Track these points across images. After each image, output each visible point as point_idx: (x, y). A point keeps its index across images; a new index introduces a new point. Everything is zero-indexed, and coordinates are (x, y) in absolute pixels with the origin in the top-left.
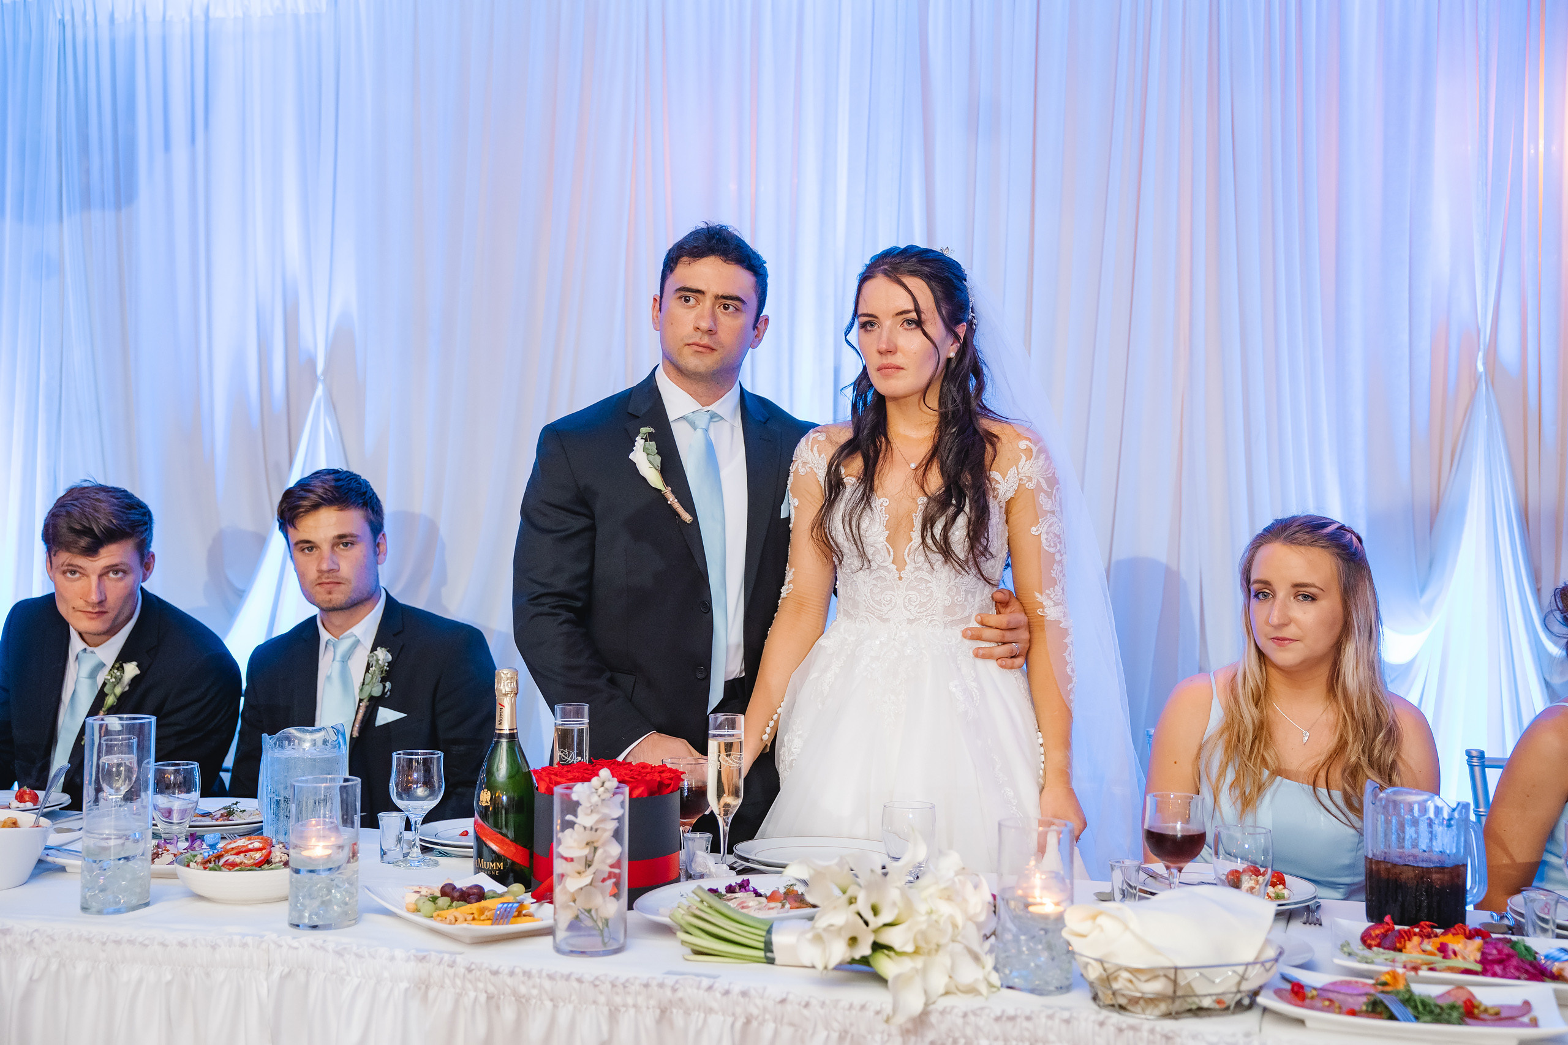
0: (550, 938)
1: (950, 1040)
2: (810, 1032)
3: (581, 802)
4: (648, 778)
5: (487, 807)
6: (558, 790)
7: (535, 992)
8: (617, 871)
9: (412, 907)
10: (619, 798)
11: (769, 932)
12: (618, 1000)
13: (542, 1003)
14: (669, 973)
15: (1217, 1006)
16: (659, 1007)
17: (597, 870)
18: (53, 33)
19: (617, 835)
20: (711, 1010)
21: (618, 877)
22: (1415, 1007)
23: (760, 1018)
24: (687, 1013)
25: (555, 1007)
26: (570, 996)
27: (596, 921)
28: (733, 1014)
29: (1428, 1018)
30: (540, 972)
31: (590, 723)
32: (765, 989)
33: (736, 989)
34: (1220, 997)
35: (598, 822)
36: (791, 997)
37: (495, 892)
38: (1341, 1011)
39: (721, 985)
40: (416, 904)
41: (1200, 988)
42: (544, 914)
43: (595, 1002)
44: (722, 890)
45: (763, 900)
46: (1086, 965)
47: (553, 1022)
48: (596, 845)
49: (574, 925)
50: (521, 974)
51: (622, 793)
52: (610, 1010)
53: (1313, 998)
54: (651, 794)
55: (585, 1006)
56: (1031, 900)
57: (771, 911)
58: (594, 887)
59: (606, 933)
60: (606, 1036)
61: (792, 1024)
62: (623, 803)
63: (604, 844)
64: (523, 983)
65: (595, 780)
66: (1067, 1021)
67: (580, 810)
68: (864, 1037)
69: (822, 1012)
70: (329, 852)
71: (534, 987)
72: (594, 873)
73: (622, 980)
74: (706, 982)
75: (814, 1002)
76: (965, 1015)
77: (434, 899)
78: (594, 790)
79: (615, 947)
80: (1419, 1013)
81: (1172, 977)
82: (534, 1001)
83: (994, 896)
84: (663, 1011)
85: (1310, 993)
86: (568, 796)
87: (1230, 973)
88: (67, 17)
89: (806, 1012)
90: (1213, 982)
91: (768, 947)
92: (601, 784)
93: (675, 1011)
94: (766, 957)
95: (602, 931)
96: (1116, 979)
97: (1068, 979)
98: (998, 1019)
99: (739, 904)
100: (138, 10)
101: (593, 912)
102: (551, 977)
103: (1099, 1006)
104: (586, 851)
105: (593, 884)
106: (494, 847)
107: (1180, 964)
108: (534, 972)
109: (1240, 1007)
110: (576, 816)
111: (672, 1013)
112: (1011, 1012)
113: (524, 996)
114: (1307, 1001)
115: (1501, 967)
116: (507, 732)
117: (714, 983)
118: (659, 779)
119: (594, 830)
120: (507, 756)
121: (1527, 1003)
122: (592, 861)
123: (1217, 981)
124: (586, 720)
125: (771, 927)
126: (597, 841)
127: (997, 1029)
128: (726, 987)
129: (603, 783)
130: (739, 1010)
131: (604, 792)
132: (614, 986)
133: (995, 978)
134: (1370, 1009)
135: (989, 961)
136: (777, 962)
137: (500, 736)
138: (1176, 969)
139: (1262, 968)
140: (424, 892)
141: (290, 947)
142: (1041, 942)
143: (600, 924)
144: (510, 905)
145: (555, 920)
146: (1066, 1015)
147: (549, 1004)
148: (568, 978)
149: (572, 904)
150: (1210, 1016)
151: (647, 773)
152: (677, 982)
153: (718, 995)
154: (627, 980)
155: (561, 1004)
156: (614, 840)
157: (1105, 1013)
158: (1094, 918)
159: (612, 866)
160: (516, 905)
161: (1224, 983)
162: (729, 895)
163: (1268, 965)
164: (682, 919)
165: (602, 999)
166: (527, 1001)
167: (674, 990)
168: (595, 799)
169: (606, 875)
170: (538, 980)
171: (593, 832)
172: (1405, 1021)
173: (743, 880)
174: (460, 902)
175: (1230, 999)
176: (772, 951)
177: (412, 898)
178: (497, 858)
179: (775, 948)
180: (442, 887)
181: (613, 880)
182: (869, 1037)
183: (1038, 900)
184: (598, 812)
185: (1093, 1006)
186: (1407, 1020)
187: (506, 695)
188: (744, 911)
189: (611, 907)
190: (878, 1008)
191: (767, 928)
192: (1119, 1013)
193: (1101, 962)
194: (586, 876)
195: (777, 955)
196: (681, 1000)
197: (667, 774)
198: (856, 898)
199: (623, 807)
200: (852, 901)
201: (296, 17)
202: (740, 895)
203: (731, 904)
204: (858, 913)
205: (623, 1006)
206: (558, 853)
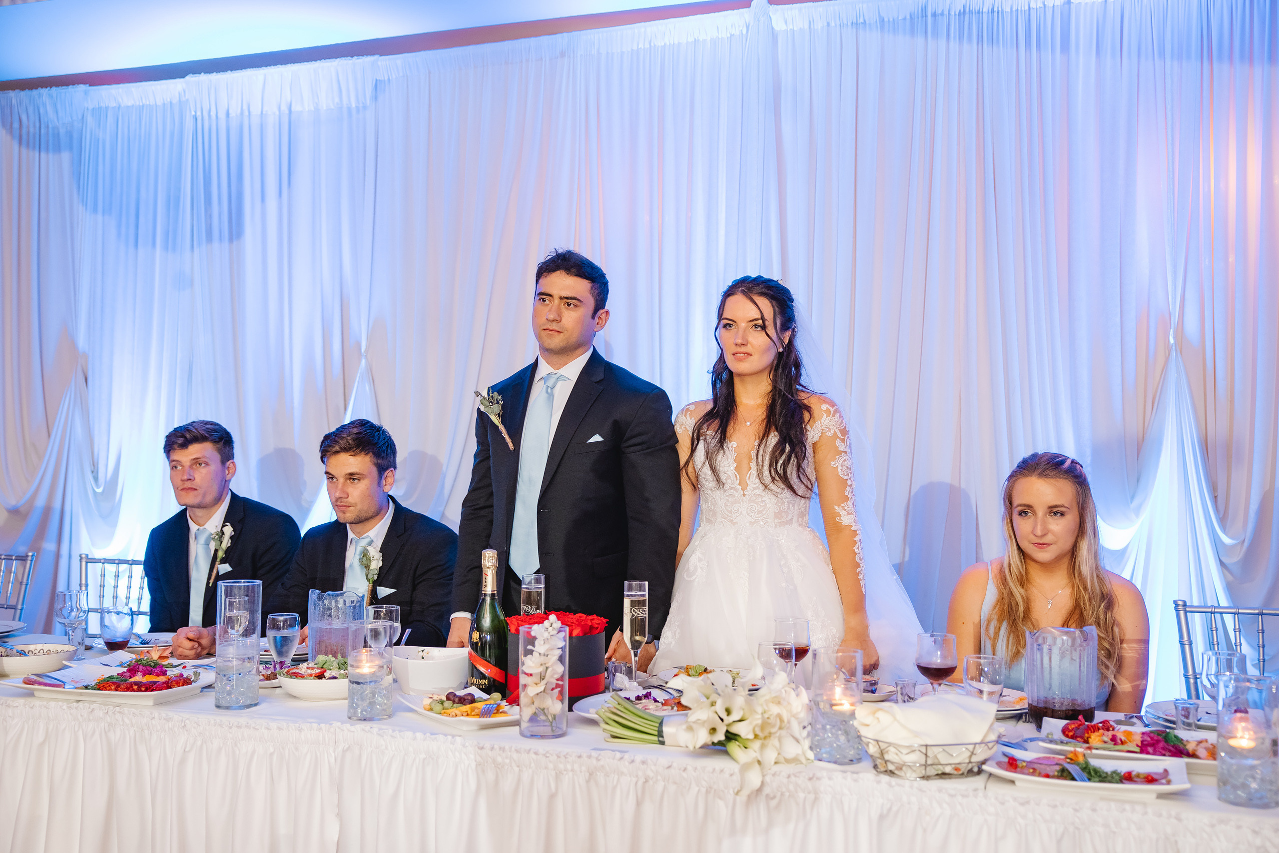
0: (518, 727)
1: (779, 793)
2: (687, 787)
3: (537, 637)
4: (582, 623)
5: (477, 643)
6: (522, 629)
7: (507, 761)
8: (561, 683)
9: (428, 707)
10: (562, 634)
11: (661, 724)
12: (561, 766)
13: (512, 768)
14: (594, 749)
15: (955, 772)
16: (588, 771)
17: (548, 682)
18: (189, 124)
19: (561, 659)
20: (622, 773)
21: (562, 687)
22: (1089, 773)
23: (654, 778)
24: (607, 775)
25: (520, 771)
26: (530, 763)
27: (547, 716)
28: (637, 776)
29: (1097, 779)
30: (510, 748)
31: (545, 588)
34: (958, 766)
35: (547, 650)
37: (482, 698)
38: (1040, 775)
39: (628, 757)
40: (430, 705)
41: (943, 759)
42: (512, 712)
43: (546, 768)
44: (633, 698)
45: (660, 704)
46: (867, 744)
47: (519, 780)
48: (547, 665)
49: (533, 719)
51: (565, 631)
52: (556, 773)
53: (1022, 767)
54: (585, 634)
55: (540, 770)
56: (834, 702)
57: (664, 711)
58: (546, 693)
59: (554, 724)
60: (553, 789)
61: (675, 783)
62: (565, 638)
63: (552, 665)
64: (500, 755)
65: (546, 623)
67: (537, 642)
68: (722, 791)
69: (695, 775)
70: (373, 670)
71: (506, 757)
72: (546, 684)
74: (618, 755)
75: (690, 768)
76: (789, 777)
77: (442, 702)
78: (546, 629)
80: (1091, 776)
81: (924, 752)
82: (507, 767)
84: (590, 774)
85: (1020, 764)
86: (529, 633)
87: (964, 749)
88: (199, 113)
89: (684, 775)
90: (952, 756)
91: (660, 734)
92: (550, 625)
93: (598, 774)
94: (659, 741)
95: (551, 723)
96: (887, 752)
97: (859, 754)
99: (643, 707)
100: (245, 107)
101: (546, 711)
102: (517, 751)
103: (877, 771)
104: (541, 669)
105: (545, 691)
106: (482, 669)
107: (929, 742)
109: (970, 772)
110: (534, 646)
111: (596, 775)
112: (819, 775)
113: (500, 764)
114: (1018, 769)
115: (1153, 748)
116: (490, 593)
117: (624, 756)
118: (590, 624)
119: (546, 655)
120: (490, 608)
121: (1166, 771)
122: (544, 677)
123: (954, 755)
124: (543, 586)
125: (663, 721)
126: (548, 663)
128: (632, 758)
129: (552, 624)
130: (640, 773)
131: (553, 630)
132: (558, 757)
133: (811, 755)
134: (1060, 774)
135: (806, 744)
136: (666, 743)
137: (485, 595)
138: (926, 746)
139: (986, 747)
140: (435, 697)
141: (349, 730)
142: (840, 730)
143: (550, 718)
144: (491, 706)
145: (520, 715)
147: (517, 769)
148: (529, 751)
150: (950, 778)
151: (583, 620)
152: (599, 755)
153: (627, 764)
154: (567, 754)
155: (524, 769)
156: (559, 662)
157: (881, 776)
158: (875, 713)
159: (557, 680)
160: (495, 706)
161: (961, 757)
162: (637, 701)
163: (990, 745)
164: (604, 715)
165: (551, 766)
166: (502, 767)
167: (598, 761)
168: (546, 635)
169: (554, 686)
170: (509, 754)
171: (545, 657)
172: (1081, 781)
173: (647, 692)
174: (459, 704)
175: (964, 768)
176: (663, 737)
177: (427, 701)
178: (483, 677)
179: (664, 735)
180: (448, 694)
181: (559, 689)
182: (725, 791)
183: (839, 702)
184: (548, 644)
185: (873, 772)
186: (1083, 780)
187: (489, 568)
188: (646, 711)
189: (557, 707)
190: (732, 773)
191: (659, 721)
192: (890, 776)
193: (877, 741)
194: (541, 686)
195: (667, 739)
196: (603, 766)
197: (596, 621)
198: (715, 703)
199: (565, 641)
200: (713, 704)
201: (349, 109)
202: (644, 701)
203: (640, 706)
204: (716, 713)
205: (565, 770)
206: (523, 671)
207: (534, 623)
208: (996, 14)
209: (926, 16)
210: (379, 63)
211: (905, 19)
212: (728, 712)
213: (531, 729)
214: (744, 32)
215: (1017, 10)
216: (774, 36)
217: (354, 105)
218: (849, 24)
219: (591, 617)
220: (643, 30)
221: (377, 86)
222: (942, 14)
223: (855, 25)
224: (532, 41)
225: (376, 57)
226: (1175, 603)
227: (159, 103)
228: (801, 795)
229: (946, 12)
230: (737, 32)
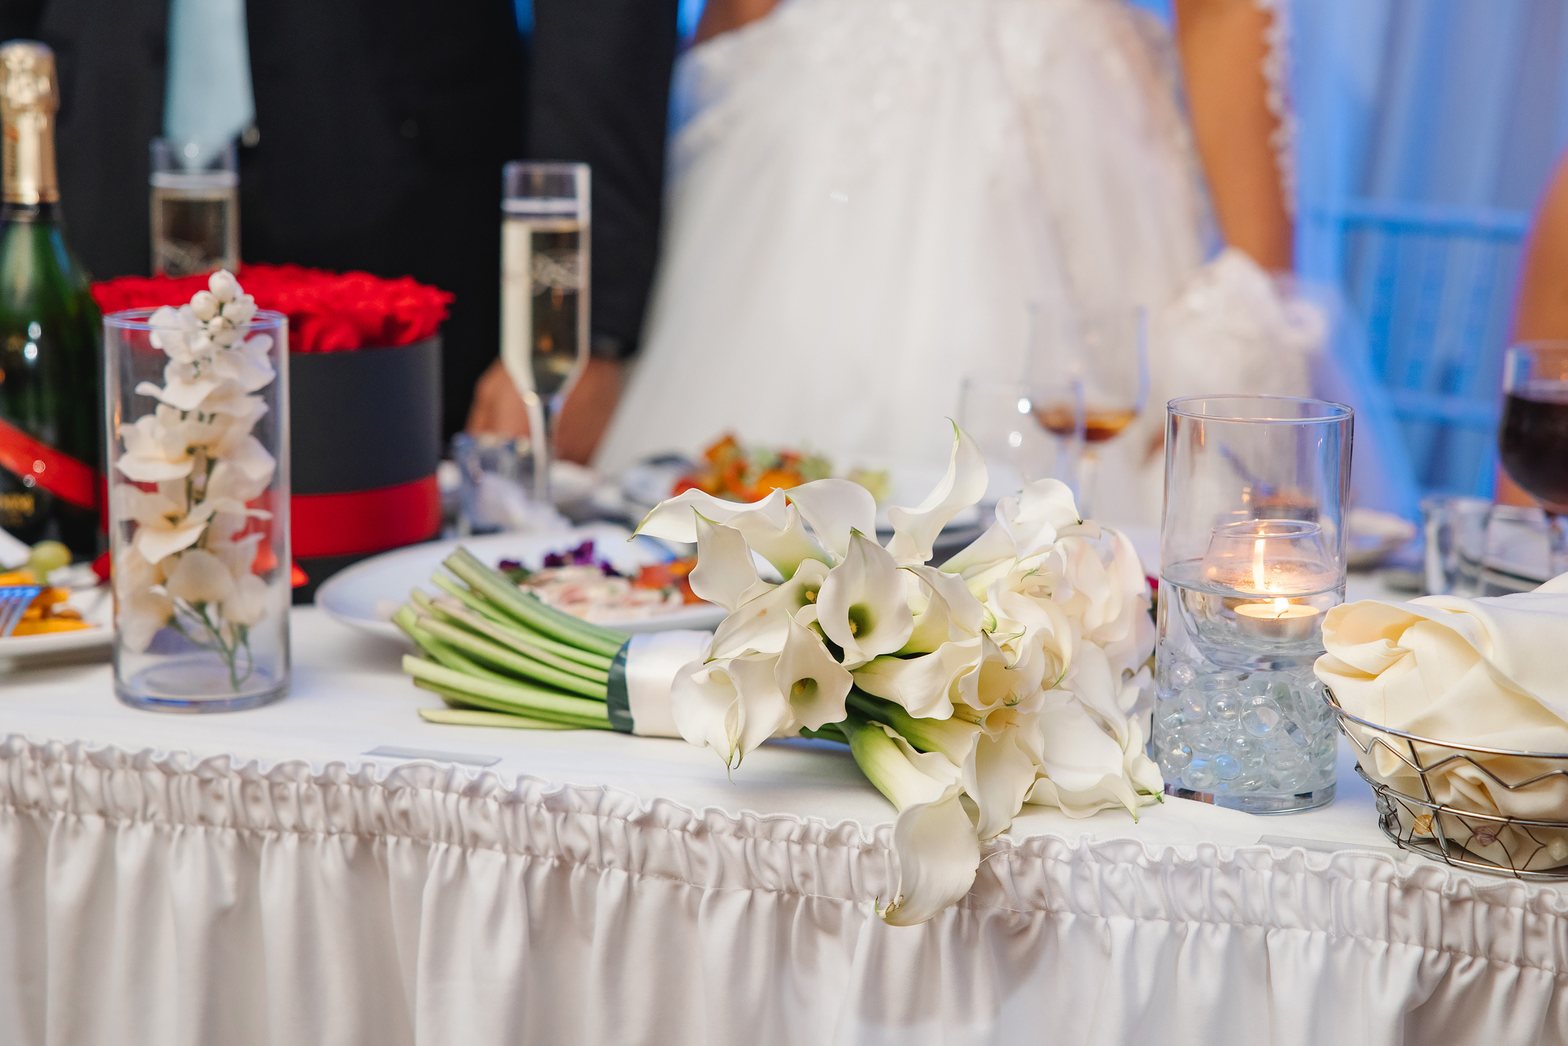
0: (108, 670)
1: (1040, 916)
2: (708, 891)
3: (169, 352)
6: (113, 322)
7: (61, 795)
8: (263, 515)
10: (264, 342)
11: (619, 660)
12: (259, 814)
13: (79, 820)
14: (382, 752)
16: (357, 832)
17: (215, 512)
19: (263, 432)
20: (476, 839)
21: (269, 528)
23: (593, 859)
24: (421, 846)
25: (110, 828)
26: (146, 803)
27: (216, 631)
28: (529, 850)
30: (72, 750)
32: (602, 793)
33: (536, 793)
35: (209, 399)
36: (663, 811)
39: (502, 781)
42: (97, 610)
43: (203, 819)
44: (533, 560)
45: (621, 585)
48: (211, 453)
49: (166, 639)
50: (26, 754)
51: (271, 332)
52: (240, 836)
55: (179, 828)
57: (635, 611)
58: (213, 552)
59: (241, 663)
60: (229, 897)
61: (667, 874)
62: (273, 354)
63: (229, 454)
64: (34, 773)
65: (200, 299)
66: (1326, 880)
67: (169, 371)
68: (837, 906)
69: (736, 846)
71: (59, 782)
72: (210, 520)
73: (264, 769)
74: (463, 777)
75: (718, 823)
76: (1076, 860)
78: (200, 324)
79: (263, 687)
82: (60, 815)
83: (1153, 583)
84: (365, 841)
86: (138, 339)
89: (696, 846)
91: (617, 694)
92: (215, 309)
93: (391, 840)
94: (612, 716)
95: (229, 652)
96: (1444, 782)
98: (1154, 870)
101: (211, 611)
103: (1398, 841)
104: (185, 469)
105: (211, 544)
108: (57, 748)
110: (161, 384)
111: (384, 844)
112: (1187, 853)
113: (36, 804)
116: (34, 197)
117: (484, 775)
118: (381, 312)
119: (207, 419)
120: (34, 252)
122: (202, 492)
125: (625, 648)
126: (215, 445)
127: (1153, 892)
128: (511, 787)
129: (221, 306)
130: (541, 840)
131: (224, 328)
132: (245, 783)
133: (1152, 776)
135: (1137, 734)
136: (638, 728)
137: (15, 206)
143: (228, 640)
144: (20, 591)
145: (119, 627)
146: (1322, 861)
147: (94, 823)
148: (138, 763)
149: (159, 590)
152: (395, 772)
153: (493, 806)
154: (279, 768)
155: (124, 823)
156: (256, 446)
157: (1415, 861)
158: (1394, 634)
159: (250, 505)
160: (43, 590)
162: (545, 574)
164: (417, 625)
165: (221, 812)
166: (44, 814)
167: (390, 794)
168: (202, 342)
169: (240, 526)
170: (67, 768)
171: (204, 424)
173: (584, 540)
176: (626, 707)
178: (19, 486)
179: (632, 698)
181: (259, 536)
182: (848, 905)
183: (1259, 588)
184: (211, 378)
185: (1382, 841)
187: (23, 109)
188: (571, 610)
189: (253, 599)
190: (870, 840)
191: (614, 650)
192: (1451, 861)
193: (1409, 739)
194: (188, 526)
195: (640, 714)
196: (404, 814)
197: (406, 302)
198: (816, 591)
199: (275, 366)
200: (807, 596)
202: (569, 574)
203: (545, 595)
204: (817, 624)
205: (270, 828)
206: (118, 472)
207: (158, 301)
212: (860, 623)
213: (159, 677)
219: (390, 288)
228: (1121, 925)
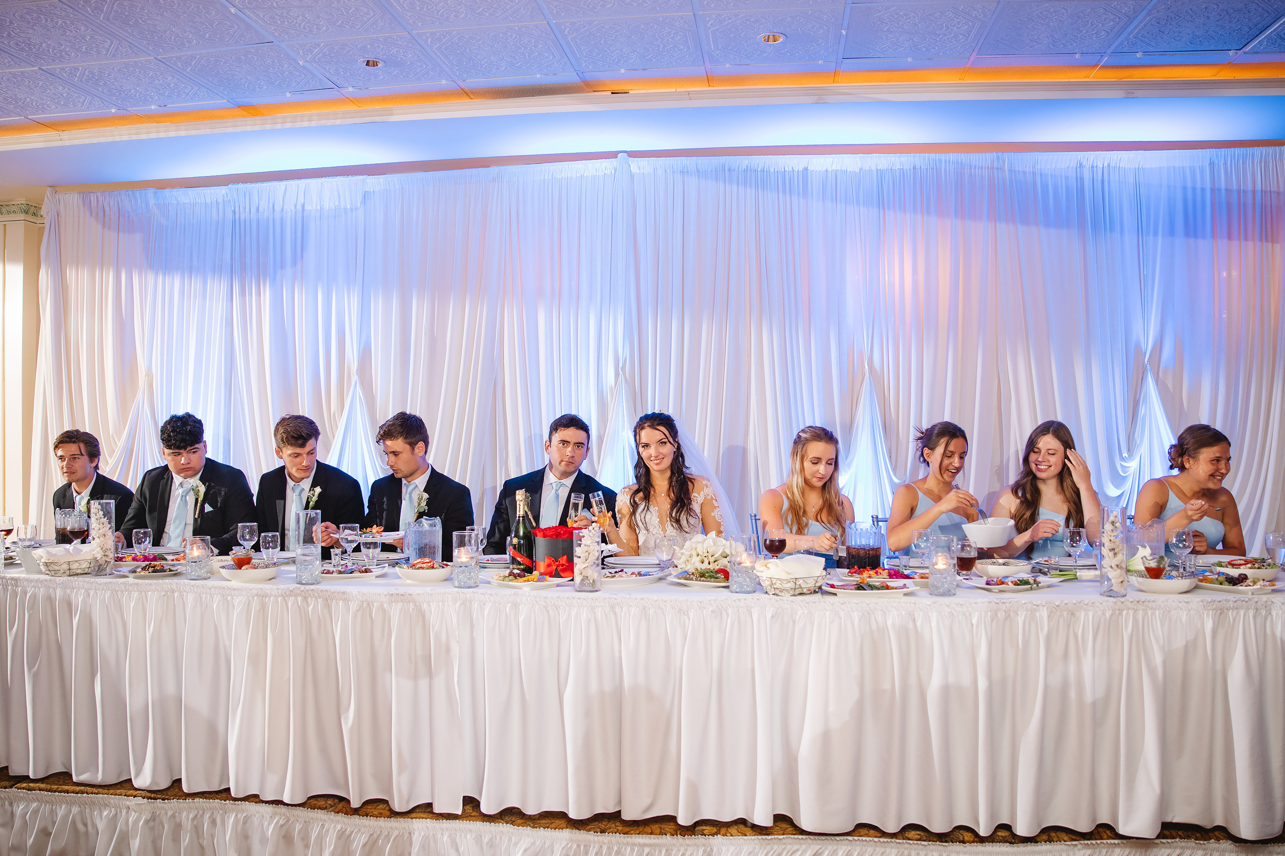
5: (515, 545)
9: (500, 580)
15: (808, 592)
18: (230, 216)
29: (876, 589)
34: (810, 589)
38: (848, 590)
41: (801, 586)
46: (762, 581)
50: (556, 598)
56: (742, 562)
67: (583, 539)
70: (468, 559)
77: (508, 577)
80: (872, 588)
81: (795, 581)
87: (811, 581)
88: (237, 209)
100: (271, 206)
106: (519, 559)
107: (798, 576)
109: (815, 592)
110: (581, 542)
114: (837, 589)
115: (895, 577)
121: (904, 585)
123: (808, 585)
132: (592, 599)
134: (858, 589)
138: (796, 578)
139: (822, 578)
140: (501, 576)
148: (575, 598)
150: (807, 595)
158: (766, 565)
161: (811, 584)
163: (824, 577)
172: (870, 590)
174: (515, 578)
175: (812, 590)
177: (495, 578)
178: (520, 564)
180: (508, 573)
193: (769, 579)
194: (586, 563)
201: (345, 209)
206: (576, 555)
208: (765, 173)
209: (725, 171)
210: (368, 180)
211: (712, 171)
214: (613, 172)
215: (778, 171)
216: (632, 176)
217: (349, 207)
218: (679, 172)
220: (548, 167)
221: (366, 196)
222: (734, 170)
223: (682, 172)
224: (474, 171)
225: (366, 176)
226: (872, 517)
227: (208, 201)
229: (736, 169)
230: (608, 172)
